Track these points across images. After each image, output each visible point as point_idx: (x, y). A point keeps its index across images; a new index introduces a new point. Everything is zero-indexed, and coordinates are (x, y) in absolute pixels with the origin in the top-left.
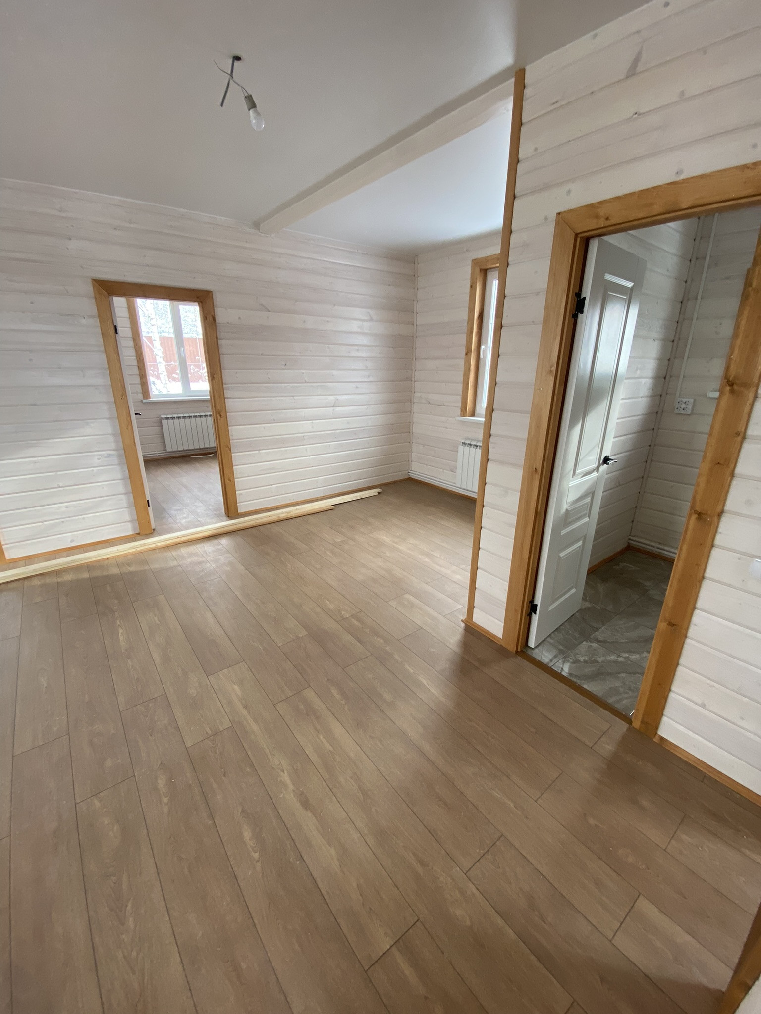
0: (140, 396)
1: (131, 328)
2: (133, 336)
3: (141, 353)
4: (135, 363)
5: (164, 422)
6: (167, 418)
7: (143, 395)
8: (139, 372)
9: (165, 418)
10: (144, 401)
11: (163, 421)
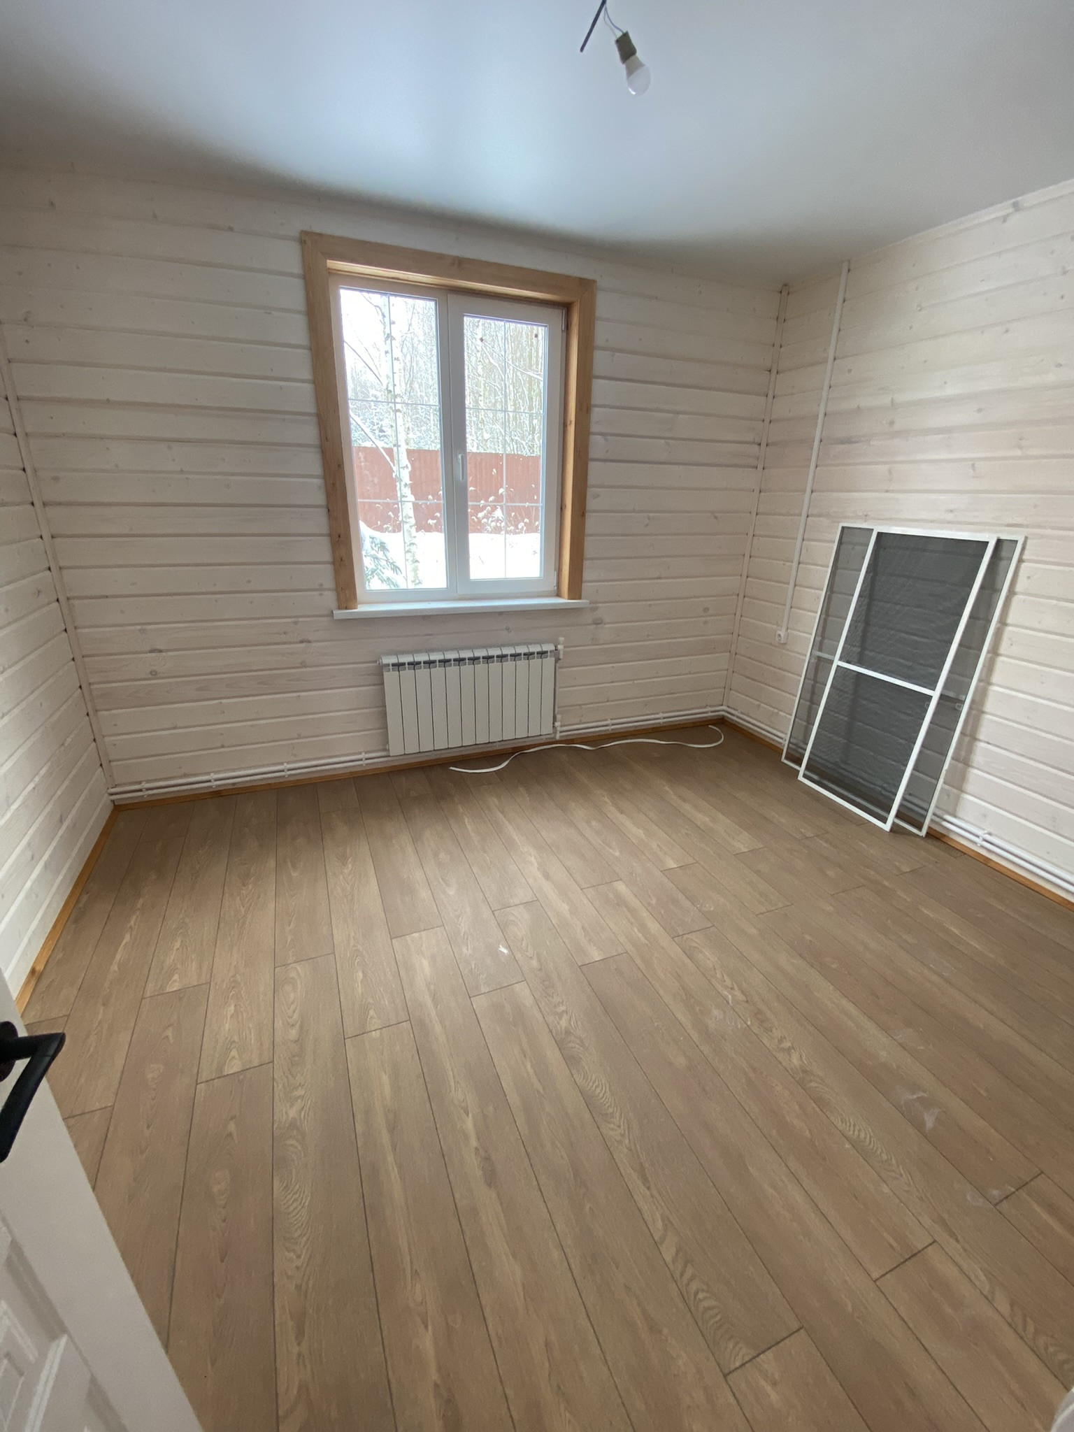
0: (330, 598)
1: (314, 382)
2: (318, 409)
3: (340, 466)
4: (320, 499)
5: (390, 677)
6: (398, 666)
7: (338, 595)
8: (331, 527)
9: (393, 665)
10: (340, 614)
11: (386, 674)
